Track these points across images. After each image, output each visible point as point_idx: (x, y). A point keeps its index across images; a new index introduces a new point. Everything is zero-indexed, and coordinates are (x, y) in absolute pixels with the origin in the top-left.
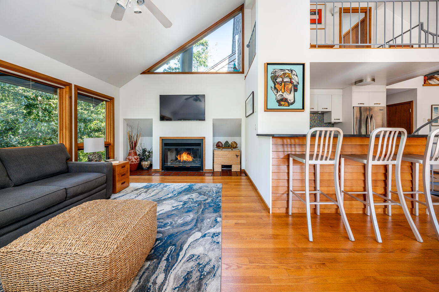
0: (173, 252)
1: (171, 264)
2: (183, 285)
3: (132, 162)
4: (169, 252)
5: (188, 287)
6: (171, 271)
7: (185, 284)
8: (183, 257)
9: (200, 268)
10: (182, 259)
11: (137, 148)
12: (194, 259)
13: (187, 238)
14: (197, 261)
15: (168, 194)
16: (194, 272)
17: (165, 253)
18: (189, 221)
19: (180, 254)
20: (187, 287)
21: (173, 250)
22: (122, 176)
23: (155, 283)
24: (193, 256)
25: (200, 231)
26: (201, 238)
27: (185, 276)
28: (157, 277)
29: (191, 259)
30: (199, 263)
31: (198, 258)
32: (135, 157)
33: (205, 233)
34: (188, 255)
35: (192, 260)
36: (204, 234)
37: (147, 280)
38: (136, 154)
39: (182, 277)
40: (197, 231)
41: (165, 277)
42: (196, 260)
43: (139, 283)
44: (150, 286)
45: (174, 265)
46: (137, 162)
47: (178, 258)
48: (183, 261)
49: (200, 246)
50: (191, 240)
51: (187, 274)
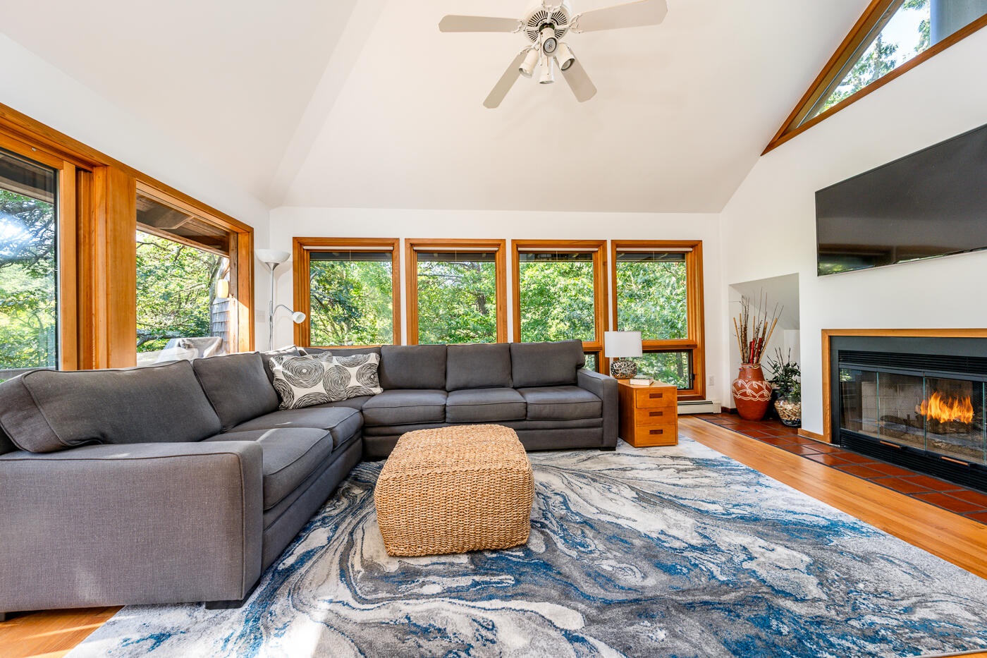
0: (497, 587)
1: (464, 594)
2: (413, 629)
3: (744, 394)
4: (496, 580)
5: (408, 639)
6: (448, 599)
7: (415, 633)
8: (485, 609)
9: (456, 653)
10: (479, 608)
11: (764, 360)
12: (484, 632)
13: (548, 599)
14: (478, 640)
15: (714, 503)
16: (445, 643)
17: (493, 575)
18: (622, 584)
19: (493, 601)
20: (408, 637)
21: (504, 585)
22: (652, 414)
23: (423, 584)
24: (490, 627)
25: (590, 621)
26: (562, 630)
27: (434, 627)
28: (434, 583)
29: (480, 627)
30: (472, 647)
31: (487, 640)
32: (754, 382)
33: (588, 638)
34: (490, 616)
35: (478, 630)
36: (581, 635)
37: (428, 574)
38: (759, 375)
39: (432, 623)
40: (583, 613)
41: (433, 595)
42: (480, 637)
43: (426, 566)
44: (418, 581)
45: (463, 599)
46: (757, 399)
47: (482, 599)
48: (473, 612)
49: (530, 637)
50: (545, 609)
51: (439, 630)
